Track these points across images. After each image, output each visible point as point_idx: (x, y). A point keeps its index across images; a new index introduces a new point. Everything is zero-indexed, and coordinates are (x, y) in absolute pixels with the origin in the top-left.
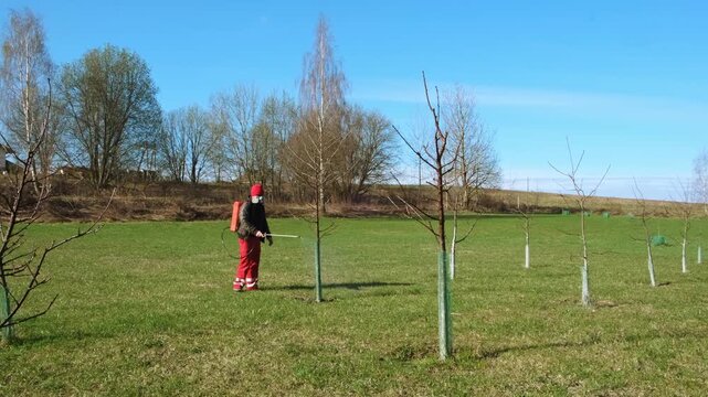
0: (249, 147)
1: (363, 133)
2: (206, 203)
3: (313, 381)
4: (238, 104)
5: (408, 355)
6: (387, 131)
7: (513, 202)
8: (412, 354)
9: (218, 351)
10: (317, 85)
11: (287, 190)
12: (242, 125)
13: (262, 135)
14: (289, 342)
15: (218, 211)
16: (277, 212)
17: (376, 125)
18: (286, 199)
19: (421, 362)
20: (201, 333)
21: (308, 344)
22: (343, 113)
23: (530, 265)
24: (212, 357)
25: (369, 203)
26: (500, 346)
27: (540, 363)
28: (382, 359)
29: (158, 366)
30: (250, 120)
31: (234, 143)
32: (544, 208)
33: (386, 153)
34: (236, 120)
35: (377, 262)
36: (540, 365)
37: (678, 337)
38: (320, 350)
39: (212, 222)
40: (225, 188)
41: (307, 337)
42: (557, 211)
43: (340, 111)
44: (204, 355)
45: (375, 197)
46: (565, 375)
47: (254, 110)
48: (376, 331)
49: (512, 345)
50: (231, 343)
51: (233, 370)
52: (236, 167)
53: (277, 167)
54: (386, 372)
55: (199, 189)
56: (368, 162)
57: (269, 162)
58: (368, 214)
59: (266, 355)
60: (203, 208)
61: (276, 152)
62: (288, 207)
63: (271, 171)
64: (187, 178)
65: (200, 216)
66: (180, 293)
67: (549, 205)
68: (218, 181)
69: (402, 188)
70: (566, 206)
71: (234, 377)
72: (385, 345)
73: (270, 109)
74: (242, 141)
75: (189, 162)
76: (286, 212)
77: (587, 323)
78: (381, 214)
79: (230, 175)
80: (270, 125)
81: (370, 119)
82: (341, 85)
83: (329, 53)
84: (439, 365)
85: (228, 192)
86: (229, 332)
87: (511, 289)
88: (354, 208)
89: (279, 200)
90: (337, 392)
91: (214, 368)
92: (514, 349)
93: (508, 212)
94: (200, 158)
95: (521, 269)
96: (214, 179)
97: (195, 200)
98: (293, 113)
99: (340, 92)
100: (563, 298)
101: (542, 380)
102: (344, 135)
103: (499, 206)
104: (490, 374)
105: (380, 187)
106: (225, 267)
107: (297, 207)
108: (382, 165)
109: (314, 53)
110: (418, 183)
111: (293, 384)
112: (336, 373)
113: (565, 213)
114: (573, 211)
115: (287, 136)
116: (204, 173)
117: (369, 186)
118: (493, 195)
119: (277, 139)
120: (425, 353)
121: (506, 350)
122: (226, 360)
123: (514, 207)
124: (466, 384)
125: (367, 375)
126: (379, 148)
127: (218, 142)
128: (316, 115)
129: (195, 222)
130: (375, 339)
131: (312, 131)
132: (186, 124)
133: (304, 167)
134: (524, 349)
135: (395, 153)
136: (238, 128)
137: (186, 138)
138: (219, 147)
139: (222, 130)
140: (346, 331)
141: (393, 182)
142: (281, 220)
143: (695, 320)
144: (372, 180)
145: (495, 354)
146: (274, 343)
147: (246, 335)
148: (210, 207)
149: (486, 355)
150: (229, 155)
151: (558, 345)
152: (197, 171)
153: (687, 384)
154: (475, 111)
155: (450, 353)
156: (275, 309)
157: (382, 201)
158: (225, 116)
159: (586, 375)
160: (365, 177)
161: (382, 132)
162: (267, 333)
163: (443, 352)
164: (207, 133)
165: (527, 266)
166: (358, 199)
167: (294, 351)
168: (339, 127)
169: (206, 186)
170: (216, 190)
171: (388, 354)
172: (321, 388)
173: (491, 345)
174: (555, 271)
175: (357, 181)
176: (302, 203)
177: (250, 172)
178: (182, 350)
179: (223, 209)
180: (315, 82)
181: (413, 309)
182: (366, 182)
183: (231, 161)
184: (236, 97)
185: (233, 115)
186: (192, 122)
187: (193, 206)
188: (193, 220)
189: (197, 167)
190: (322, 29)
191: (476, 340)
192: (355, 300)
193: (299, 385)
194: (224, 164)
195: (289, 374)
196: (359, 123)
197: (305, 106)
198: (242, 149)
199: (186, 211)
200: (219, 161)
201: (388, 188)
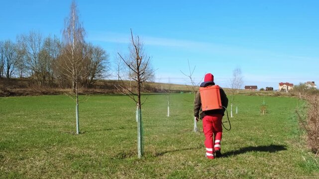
0: (37, 61)
1: (93, 56)
2: (15, 88)
3: (82, 170)
4: (32, 41)
5: (123, 156)
6: (104, 55)
7: (160, 88)
8: (125, 156)
9: (32, 158)
10: (71, 33)
11: (56, 82)
12: (33, 51)
13: (43, 56)
14: (67, 152)
15: (21, 92)
16: (52, 92)
17: (99, 52)
18: (56, 86)
19: (129, 159)
20: (22, 150)
21: (76, 153)
22: (83, 47)
23: (170, 115)
24: (30, 162)
25: (95, 88)
26: (164, 150)
27: (182, 157)
28: (112, 159)
29: (2, 167)
30: (38, 49)
31: (29, 59)
32: (173, 91)
33: (103, 65)
34: (30, 48)
35: (102, 115)
36: (181, 158)
37: (234, 144)
38: (83, 156)
39: (18, 97)
40: (25, 81)
41: (75, 150)
42: (178, 92)
43: (82, 46)
44: (26, 160)
45: (98, 85)
46: (192, 162)
47: (40, 43)
48: (108, 146)
49: (168, 150)
50: (39, 155)
51: (42, 167)
52: (30, 71)
53: (51, 71)
54: (115, 164)
55: (11, 81)
56: (95, 69)
57: (47, 68)
58: (95, 93)
59: (57, 159)
60: (14, 90)
61: (51, 64)
62: (57, 90)
63: (48, 73)
64: (5, 75)
65: (12, 94)
66: (8, 131)
67: (174, 89)
68: (21, 77)
69: (111, 82)
70: (182, 89)
71: (43, 171)
72: (112, 152)
73: (48, 43)
74: (34, 58)
75: (6, 68)
76: (56, 92)
77: (198, 140)
78: (101, 93)
79: (27, 74)
80: (47, 51)
81: (96, 50)
82: (83, 34)
83: (77, 18)
84: (138, 160)
85: (26, 83)
86: (37, 149)
87: (164, 126)
88: (88, 90)
89: (52, 86)
90: (94, 174)
91: (32, 167)
92: (169, 152)
93: (157, 92)
94: (12, 66)
95: (167, 117)
96: (19, 76)
97: (10, 86)
98: (59, 46)
99: (82, 37)
100: (186, 129)
101: (183, 164)
102: (84, 57)
103: (153, 90)
104: (161, 163)
105: (101, 81)
106: (28, 118)
107: (62, 90)
108: (101, 71)
109: (70, 18)
110: (118, 79)
111: (73, 172)
112: (92, 166)
113: (182, 93)
114: (185, 92)
115: (56, 57)
116: (14, 73)
117: (95, 80)
118: (151, 85)
119: (51, 58)
120: (131, 155)
121: (166, 152)
122: (38, 163)
123: (160, 90)
124: (152, 168)
125: (107, 166)
126: (100, 63)
127: (21, 58)
128: (70, 47)
129: (10, 97)
130: (108, 149)
131: (69, 54)
132: (4, 49)
133: (65, 71)
134: (174, 151)
135: (108, 65)
136: (32, 52)
137: (4, 56)
138: (22, 61)
139: (23, 53)
140: (93, 147)
141: (106, 79)
142: (54, 96)
143: (239, 137)
144: (97, 78)
145: (162, 154)
146: (60, 153)
147: (45, 150)
148: (18, 90)
149: (158, 155)
150: (27, 65)
151: (187, 149)
152: (10, 72)
153: (241, 163)
154: (143, 48)
155: (143, 154)
156: (57, 138)
157: (101, 87)
158: (25, 46)
159: (201, 161)
160: (93, 76)
161: (102, 56)
162: (56, 149)
163: (139, 154)
164: (15, 54)
165: (168, 116)
166: (90, 86)
167: (70, 157)
168: (82, 53)
169: (15, 80)
170: (20, 82)
171: (115, 156)
172: (86, 173)
173: (160, 151)
174: (181, 118)
175: (90, 78)
176: (64, 88)
177: (37, 73)
178: (14, 159)
179: (24, 91)
180: (70, 31)
181: (122, 136)
182: (94, 79)
183: (28, 68)
184: (31, 37)
185: (29, 46)
186: (7, 48)
187: (8, 89)
188: (8, 96)
189: (10, 70)
190: (73, 7)
191: (152, 149)
192: (95, 132)
193: (76, 172)
194: (24, 69)
195: (70, 167)
196: (91, 52)
197: (65, 43)
198: (34, 62)
199: (5, 92)
200: (21, 67)
201: (104, 81)
